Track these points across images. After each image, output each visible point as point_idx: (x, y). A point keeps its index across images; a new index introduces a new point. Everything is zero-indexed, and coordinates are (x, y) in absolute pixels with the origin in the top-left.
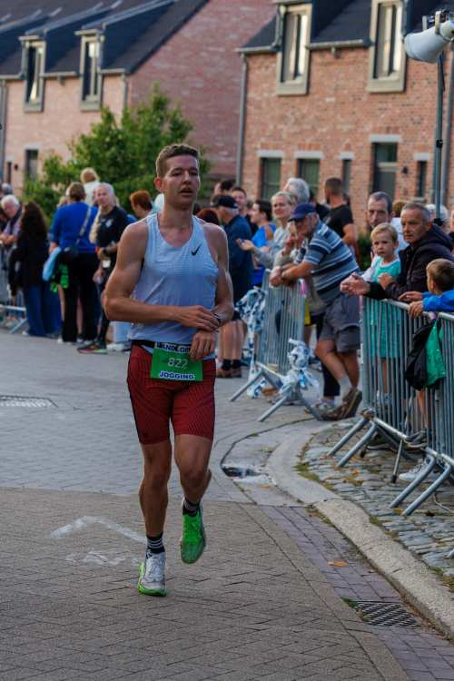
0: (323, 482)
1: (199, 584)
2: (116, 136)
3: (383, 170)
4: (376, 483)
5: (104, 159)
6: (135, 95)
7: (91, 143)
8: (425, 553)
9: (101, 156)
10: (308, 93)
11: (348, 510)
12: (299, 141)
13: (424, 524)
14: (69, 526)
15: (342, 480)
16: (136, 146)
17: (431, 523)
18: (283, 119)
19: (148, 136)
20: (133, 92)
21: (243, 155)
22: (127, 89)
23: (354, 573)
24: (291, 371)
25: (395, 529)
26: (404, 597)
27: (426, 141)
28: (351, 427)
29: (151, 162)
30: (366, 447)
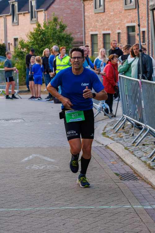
0: (110, 138)
2: (42, 31)
3: (131, 35)
4: (127, 137)
5: (39, 39)
6: (48, 17)
7: (34, 34)
8: (142, 157)
9: (38, 38)
10: (104, 12)
11: (118, 146)
12: (103, 28)
13: (142, 148)
14: (28, 158)
15: (116, 137)
16: (49, 34)
17: (144, 148)
18: (97, 21)
19: (52, 30)
20: (47, 16)
21: (85, 34)
22: (45, 15)
23: (119, 165)
24: (100, 103)
25: (132, 150)
26: (134, 171)
27: (144, 24)
29: (54, 39)
30: (124, 125)
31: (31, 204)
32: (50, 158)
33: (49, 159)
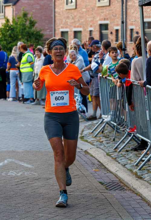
0: (90, 142)
1: (48, 180)
2: (10, 27)
3: (103, 33)
4: (108, 142)
5: (7, 35)
6: (17, 12)
7: (2, 29)
8: (126, 164)
10: (76, 8)
11: (99, 151)
12: (74, 25)
13: (125, 155)
14: (2, 163)
15: (96, 141)
16: (18, 30)
17: (128, 154)
18: (68, 17)
19: (22, 27)
20: (15, 11)
21: (55, 31)
22: (13, 10)
23: (102, 173)
25: (115, 157)
26: (120, 180)
27: (118, 22)
28: (98, 123)
29: (23, 35)
30: (104, 130)
31: (13, 217)
32: (27, 163)
33: (26, 165)
